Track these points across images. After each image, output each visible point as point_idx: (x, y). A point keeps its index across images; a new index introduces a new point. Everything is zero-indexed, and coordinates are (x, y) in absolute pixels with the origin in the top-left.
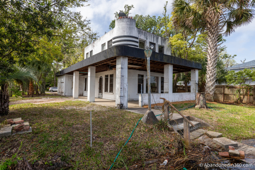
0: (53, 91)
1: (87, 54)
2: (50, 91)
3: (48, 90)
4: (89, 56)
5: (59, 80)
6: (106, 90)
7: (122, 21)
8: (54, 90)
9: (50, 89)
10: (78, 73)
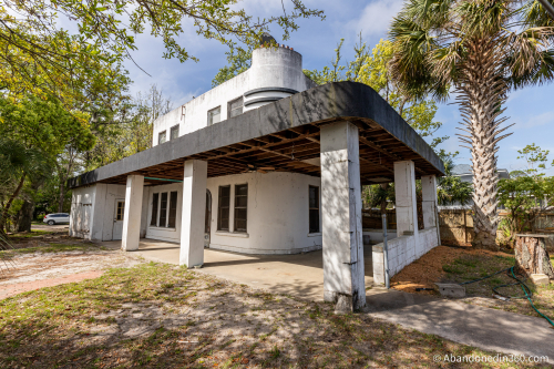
0: (55, 224)
1: (163, 134)
2: (48, 223)
3: (40, 221)
4: (168, 139)
5: (77, 198)
6: (223, 226)
7: (273, 54)
8: (57, 219)
9: (48, 218)
10: (140, 179)
